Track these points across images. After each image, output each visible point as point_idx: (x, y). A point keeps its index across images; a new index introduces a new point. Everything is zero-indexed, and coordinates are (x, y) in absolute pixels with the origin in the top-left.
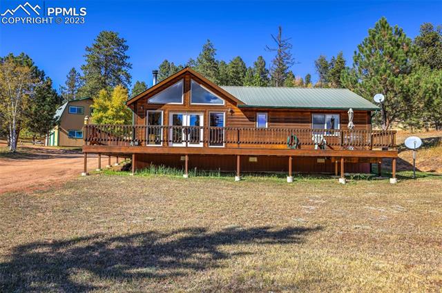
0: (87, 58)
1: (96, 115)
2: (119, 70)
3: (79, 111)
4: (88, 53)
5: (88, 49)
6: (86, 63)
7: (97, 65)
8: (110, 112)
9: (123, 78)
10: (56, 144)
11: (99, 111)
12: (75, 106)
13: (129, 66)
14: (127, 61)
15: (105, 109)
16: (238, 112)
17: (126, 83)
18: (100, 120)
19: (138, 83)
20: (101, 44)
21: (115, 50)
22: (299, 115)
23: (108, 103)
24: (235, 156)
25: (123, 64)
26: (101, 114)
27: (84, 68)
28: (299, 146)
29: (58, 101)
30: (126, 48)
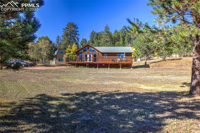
0: (63, 33)
1: (67, 54)
2: (75, 36)
3: (62, 52)
4: (64, 30)
5: (64, 29)
6: (63, 34)
7: (67, 35)
8: (71, 53)
9: (76, 39)
10: (55, 63)
11: (68, 52)
12: (61, 51)
13: (79, 35)
14: (78, 33)
15: (70, 52)
16: (100, 54)
17: (77, 41)
18: (68, 55)
19: (83, 39)
20: (68, 27)
21: (74, 29)
22: (114, 54)
23: (71, 50)
24: (97, 64)
25: (76, 34)
26: (69, 53)
27: (62, 36)
28: (114, 61)
29: (56, 50)
30: (77, 28)
